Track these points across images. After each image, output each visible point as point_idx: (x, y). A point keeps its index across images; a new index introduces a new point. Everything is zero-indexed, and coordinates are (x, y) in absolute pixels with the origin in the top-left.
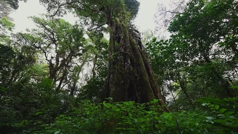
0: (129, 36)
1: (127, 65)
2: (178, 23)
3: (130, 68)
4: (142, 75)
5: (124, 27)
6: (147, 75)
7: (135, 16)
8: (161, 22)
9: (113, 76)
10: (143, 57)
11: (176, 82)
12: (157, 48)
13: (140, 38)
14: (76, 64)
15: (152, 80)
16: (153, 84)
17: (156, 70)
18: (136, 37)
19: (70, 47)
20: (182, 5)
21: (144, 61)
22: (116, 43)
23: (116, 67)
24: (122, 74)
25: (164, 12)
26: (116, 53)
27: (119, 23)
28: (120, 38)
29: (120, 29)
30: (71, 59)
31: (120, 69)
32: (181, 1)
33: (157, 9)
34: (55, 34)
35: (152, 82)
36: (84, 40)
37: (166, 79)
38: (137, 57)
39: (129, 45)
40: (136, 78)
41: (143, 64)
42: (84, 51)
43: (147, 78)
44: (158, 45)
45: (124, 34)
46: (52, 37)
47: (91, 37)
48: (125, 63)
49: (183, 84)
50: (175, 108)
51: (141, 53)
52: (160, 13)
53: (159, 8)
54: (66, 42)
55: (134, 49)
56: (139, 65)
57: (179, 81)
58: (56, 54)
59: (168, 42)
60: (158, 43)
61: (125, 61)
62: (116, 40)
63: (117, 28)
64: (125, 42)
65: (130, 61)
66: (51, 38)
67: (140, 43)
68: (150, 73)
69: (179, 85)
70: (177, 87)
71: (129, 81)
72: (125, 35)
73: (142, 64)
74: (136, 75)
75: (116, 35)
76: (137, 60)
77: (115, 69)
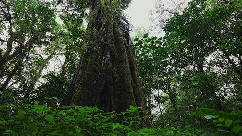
0: (115, 23)
1: (105, 60)
2: (175, 23)
3: (108, 64)
4: (123, 76)
5: (109, 12)
6: (130, 76)
7: (127, 6)
8: (157, 21)
9: (83, 73)
10: (128, 53)
11: (165, 92)
12: (148, 47)
13: (128, 30)
14: (40, 56)
15: (136, 84)
16: (136, 90)
17: (143, 74)
18: (124, 28)
19: (32, 29)
20: (182, 6)
21: (129, 58)
22: (95, 30)
23: (89, 60)
24: (95, 71)
25: (161, 9)
26: (92, 42)
27: (104, 5)
28: (101, 24)
29: (104, 13)
30: (31, 46)
31: (94, 64)
32: (181, 1)
33: (155, 4)
34: (11, 8)
35: (135, 87)
36: (55, 24)
37: (154, 88)
38: (120, 51)
39: (112, 34)
40: (115, 78)
41: (127, 62)
42: (52, 39)
43: (129, 80)
44: (149, 43)
45: (108, 19)
46: (7, 12)
47: (65, 22)
48: (102, 57)
49: (173, 95)
50: (161, 124)
51: (126, 47)
52: (157, 10)
53: (156, 4)
54: (27, 22)
55: (117, 41)
56: (121, 62)
57: (169, 91)
58: (9, 37)
59: (161, 41)
60: (149, 40)
61: (104, 54)
62: (96, 26)
63: (99, 12)
64: (107, 30)
65: (111, 55)
66: (5, 12)
67: (127, 36)
68: (135, 75)
69: (169, 96)
70: (166, 99)
71: (104, 83)
72: (109, 22)
73: (125, 61)
74: (115, 74)
75: (97, 19)
76: (119, 56)
77: (87, 63)
